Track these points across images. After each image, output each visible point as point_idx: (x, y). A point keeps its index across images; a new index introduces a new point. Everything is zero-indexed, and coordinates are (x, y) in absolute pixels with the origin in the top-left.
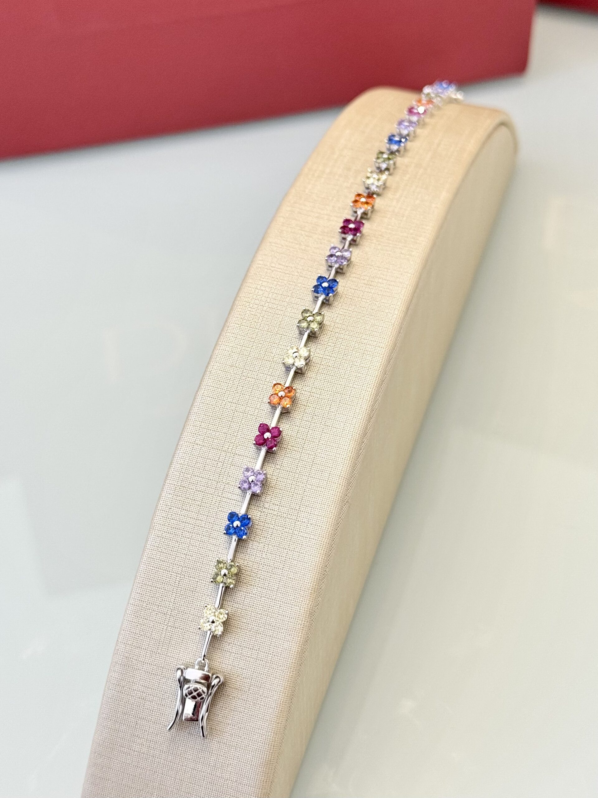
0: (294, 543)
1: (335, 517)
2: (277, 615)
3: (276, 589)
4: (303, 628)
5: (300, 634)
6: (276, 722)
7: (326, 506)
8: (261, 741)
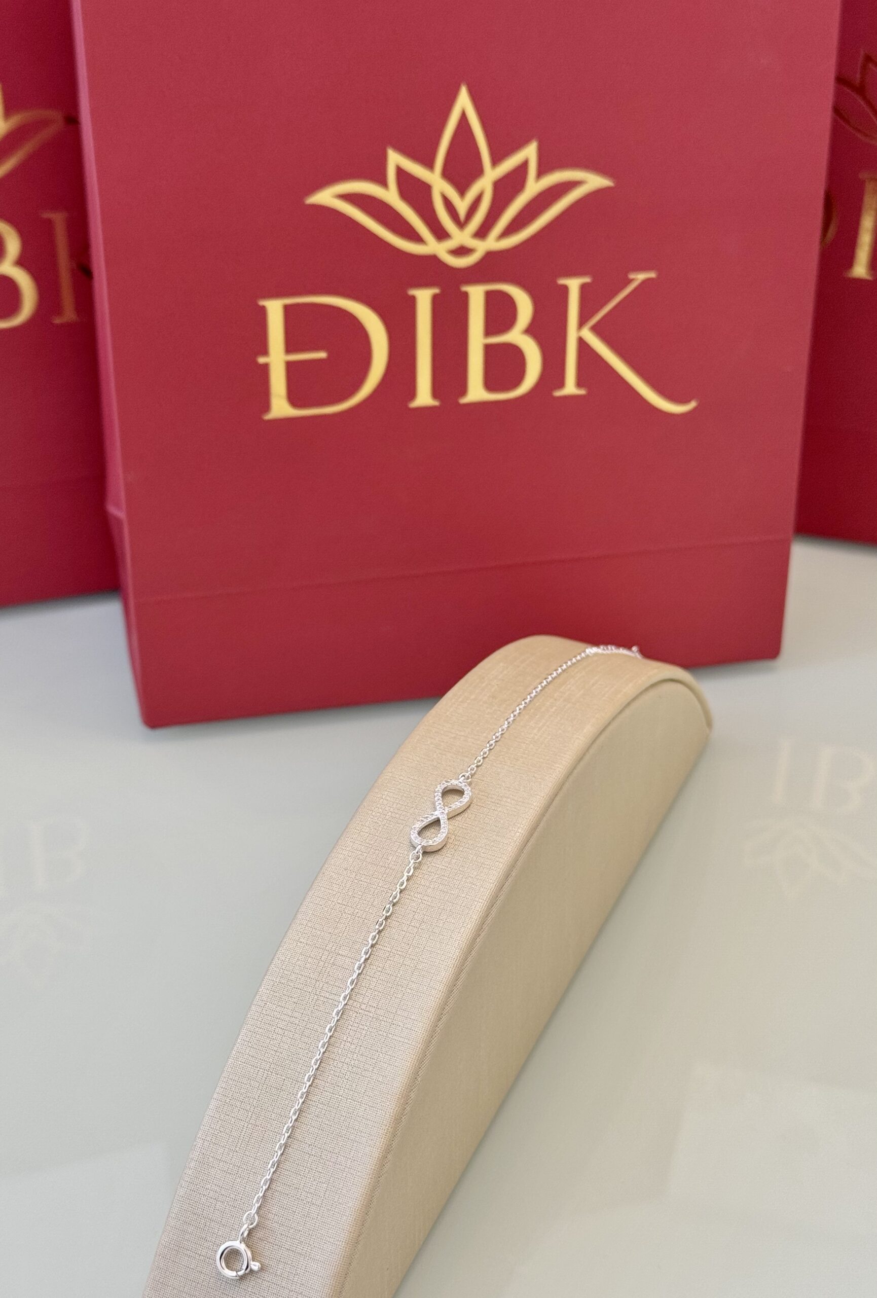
0: (387, 1046)
1: (431, 1022)
2: (361, 1118)
3: (364, 1091)
4: (386, 1133)
5: (382, 1140)
6: (348, 1231)
7: (423, 1011)
8: (331, 1250)
